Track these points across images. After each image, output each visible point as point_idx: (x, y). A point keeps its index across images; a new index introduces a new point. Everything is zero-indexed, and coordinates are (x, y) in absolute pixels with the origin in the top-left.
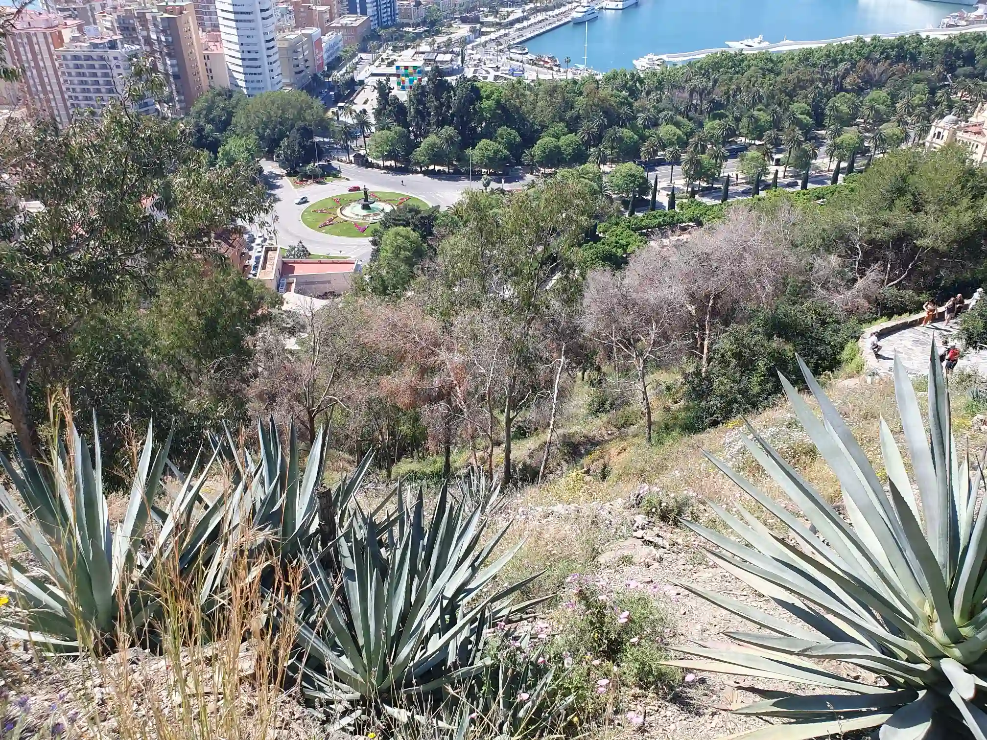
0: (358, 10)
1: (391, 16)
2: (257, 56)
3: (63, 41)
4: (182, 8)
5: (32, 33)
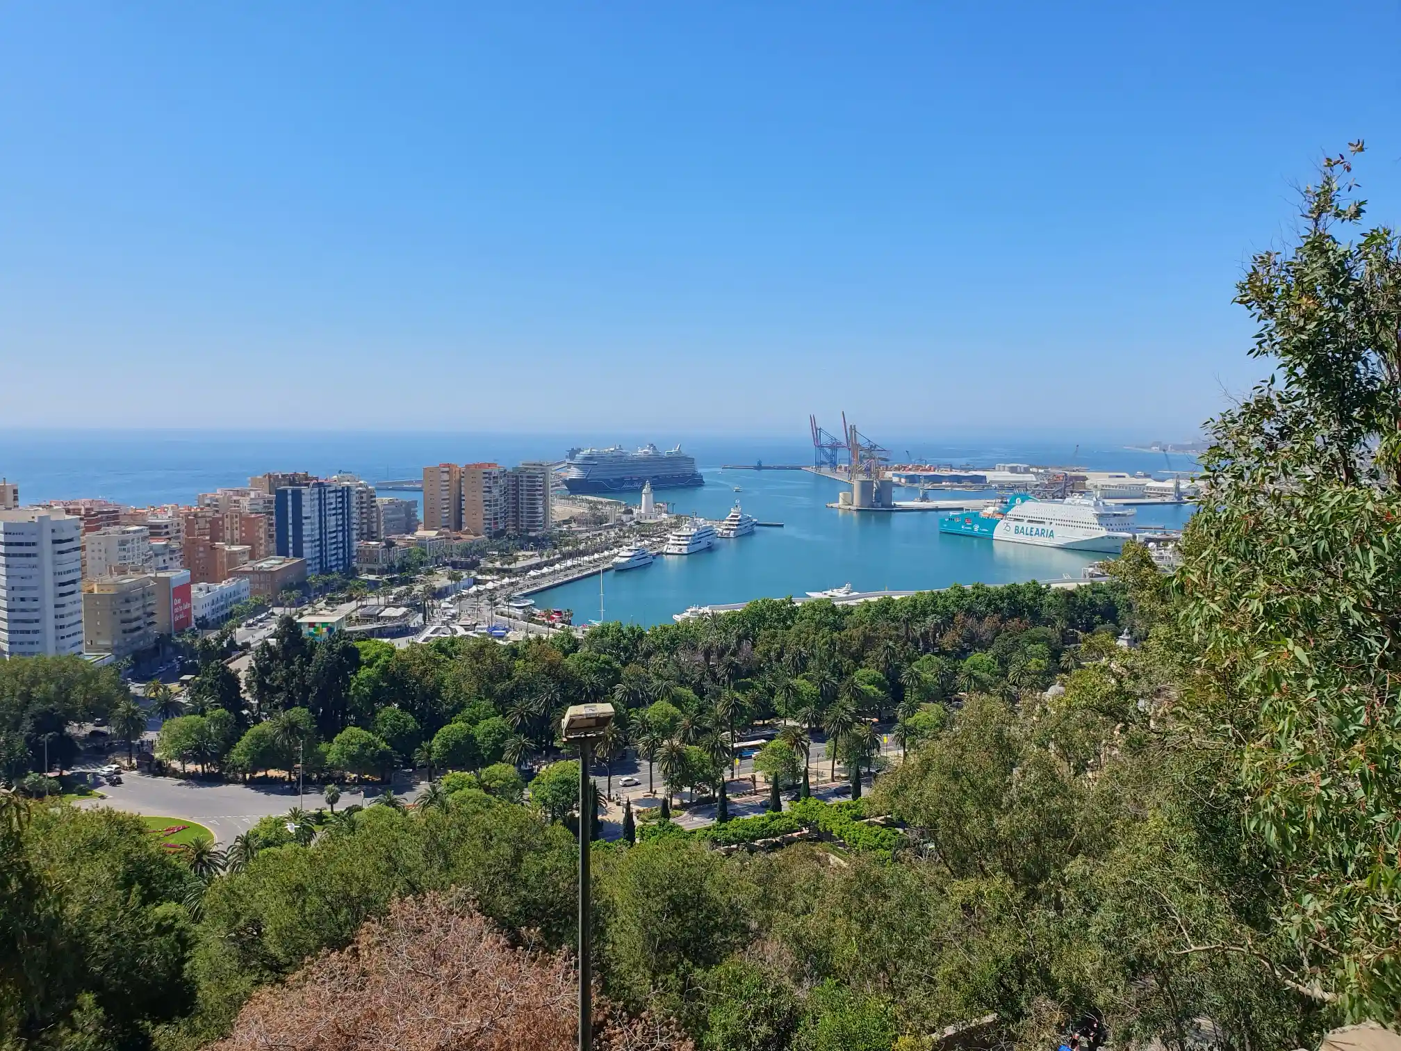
0: (291, 551)
2: (35, 605)
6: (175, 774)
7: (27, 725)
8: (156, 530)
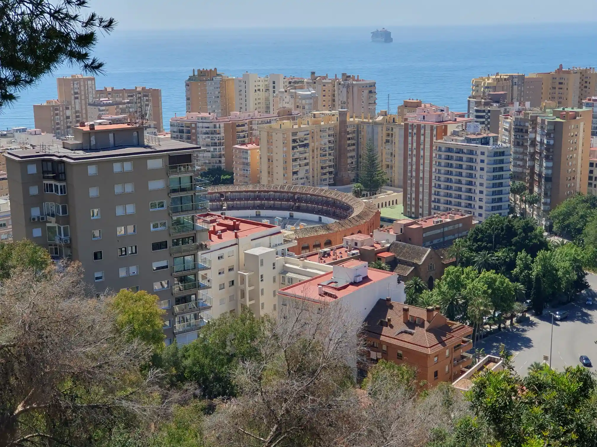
3: (446, 134)
4: (577, 114)
5: (423, 125)
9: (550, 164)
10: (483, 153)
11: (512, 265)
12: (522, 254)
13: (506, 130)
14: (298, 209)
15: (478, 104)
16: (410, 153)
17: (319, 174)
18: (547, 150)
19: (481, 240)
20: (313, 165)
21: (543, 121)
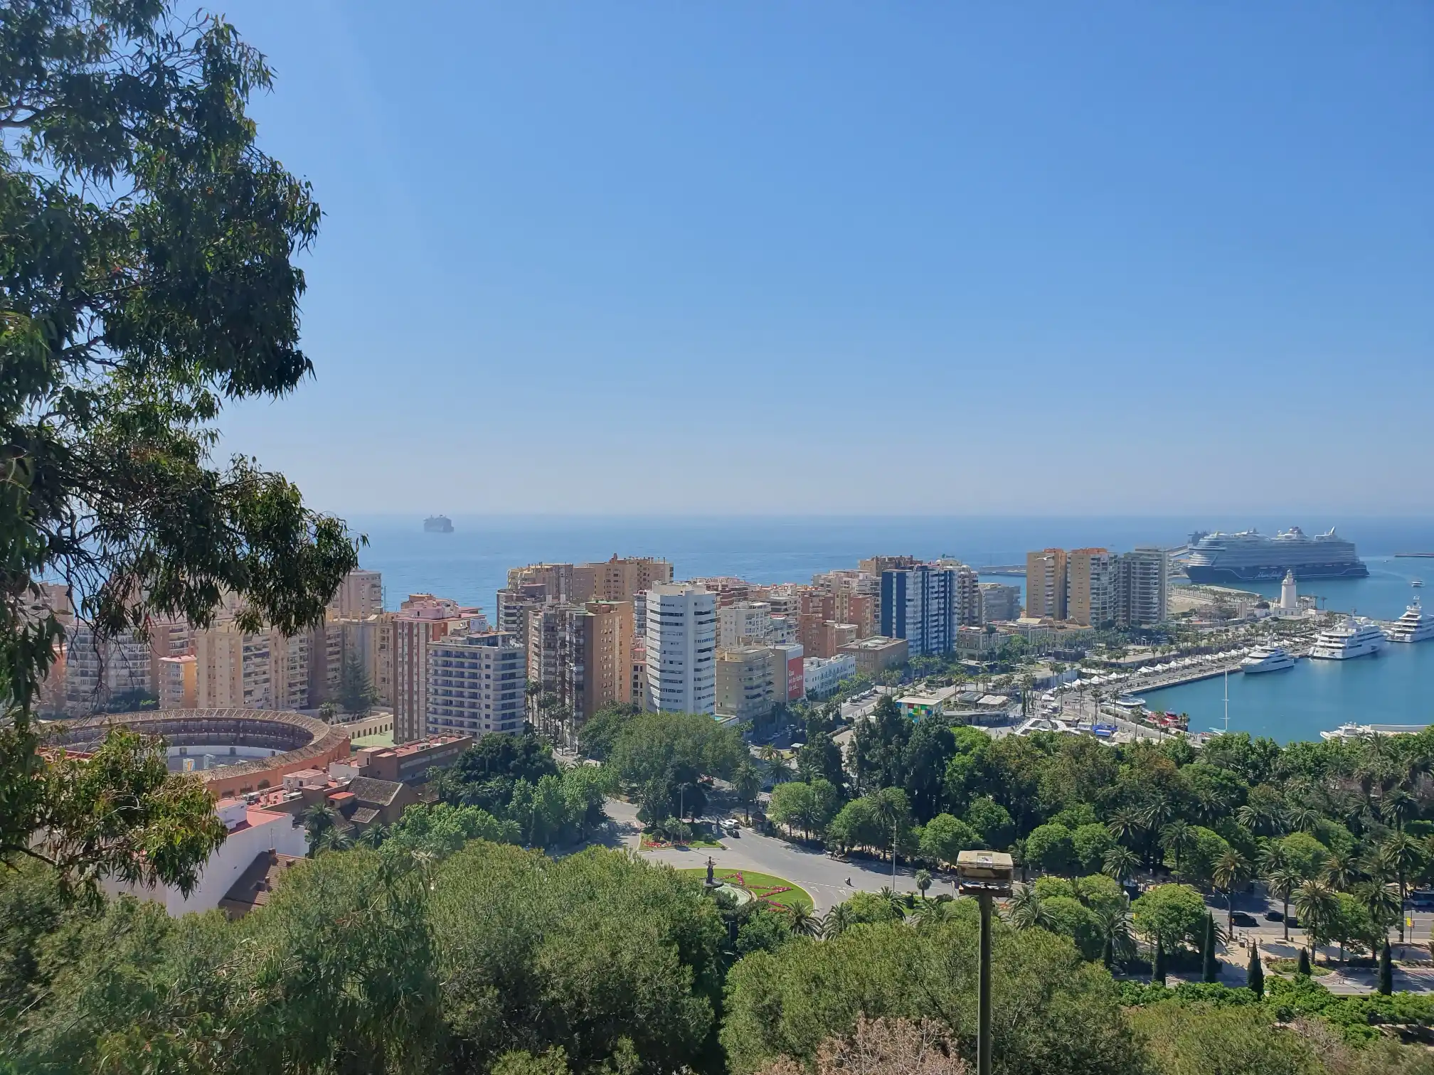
0: (894, 632)
1: (944, 642)
2: (680, 668)
3: (446, 634)
4: (612, 607)
5: (415, 623)
6: (783, 836)
7: (669, 773)
8: (777, 607)
9: (581, 668)
10: (488, 656)
11: (508, 797)
12: (521, 782)
13: (536, 629)
14: (244, 742)
15: (509, 598)
16: (400, 659)
17: (286, 695)
18: (577, 650)
19: (473, 767)
20: (277, 680)
21: (571, 616)
